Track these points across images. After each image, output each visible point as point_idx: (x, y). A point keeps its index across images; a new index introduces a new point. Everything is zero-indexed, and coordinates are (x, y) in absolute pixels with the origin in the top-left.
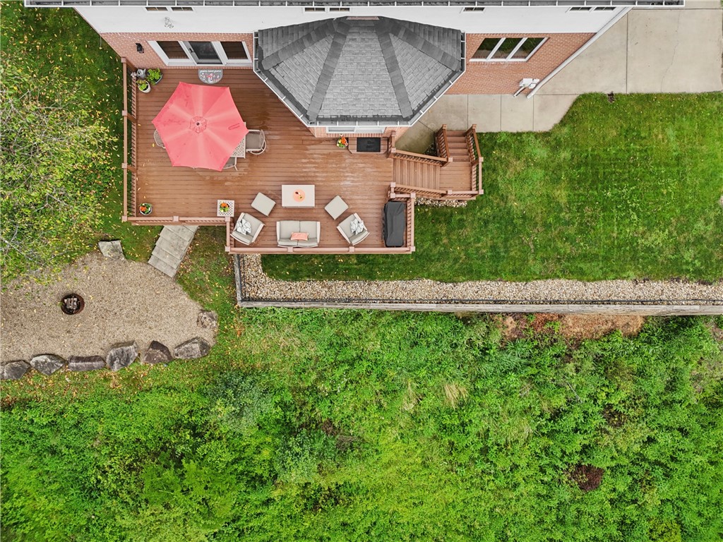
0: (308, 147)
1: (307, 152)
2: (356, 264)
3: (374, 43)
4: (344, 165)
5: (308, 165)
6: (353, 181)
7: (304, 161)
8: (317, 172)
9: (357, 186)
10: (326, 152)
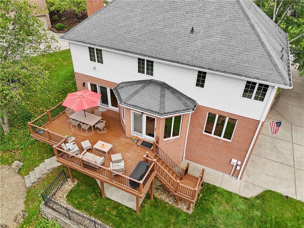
0: (121, 138)
1: (120, 139)
2: (114, 216)
3: (159, 89)
4: (132, 148)
5: (117, 143)
6: (132, 155)
7: (116, 141)
8: (119, 146)
9: (132, 157)
10: (127, 141)
